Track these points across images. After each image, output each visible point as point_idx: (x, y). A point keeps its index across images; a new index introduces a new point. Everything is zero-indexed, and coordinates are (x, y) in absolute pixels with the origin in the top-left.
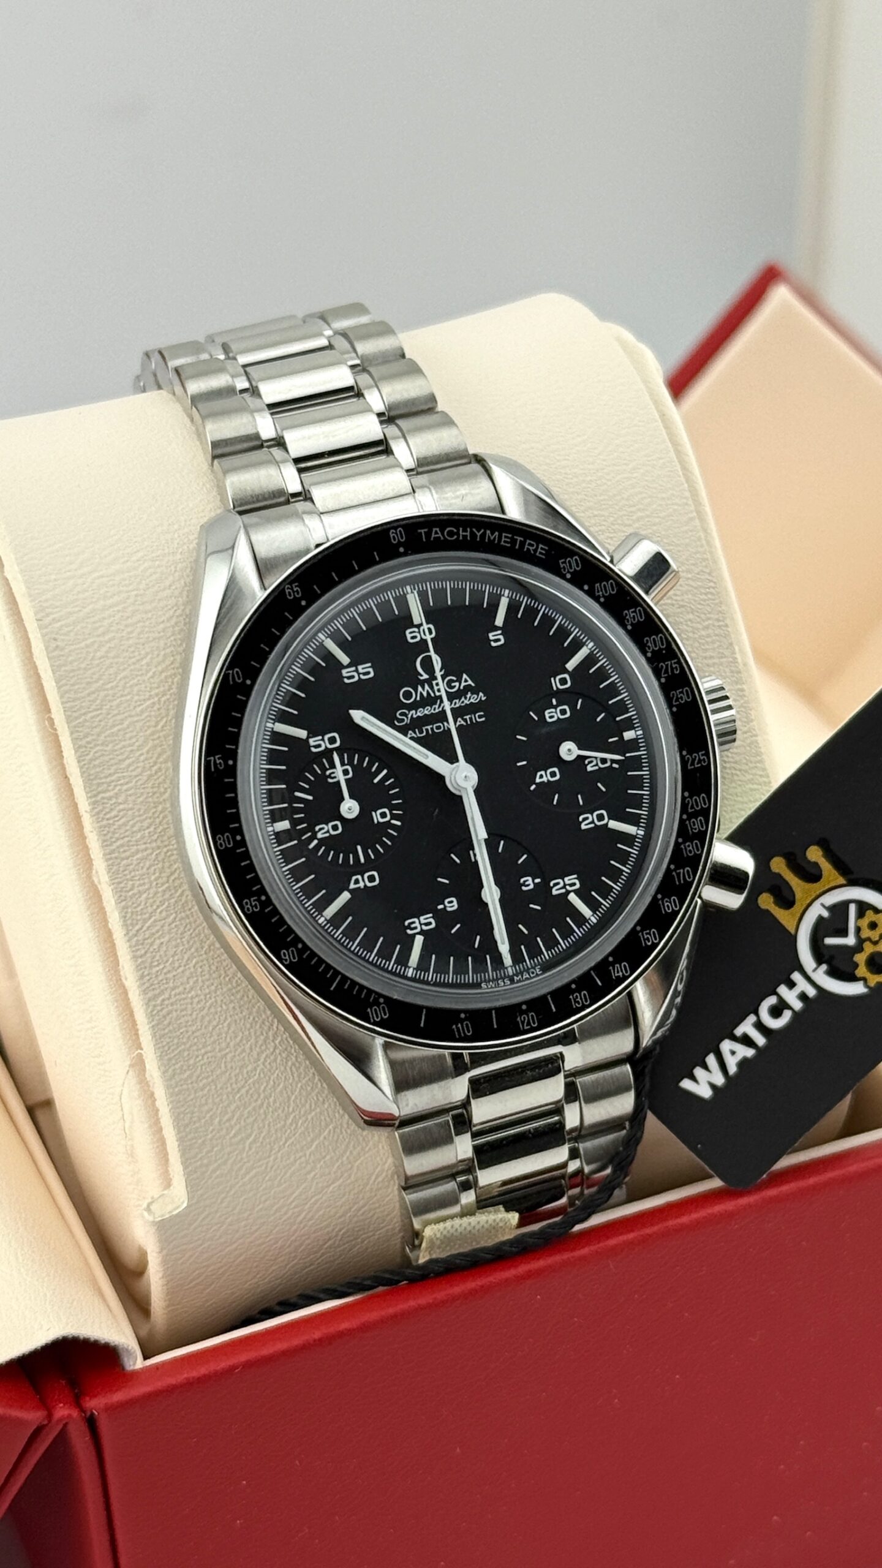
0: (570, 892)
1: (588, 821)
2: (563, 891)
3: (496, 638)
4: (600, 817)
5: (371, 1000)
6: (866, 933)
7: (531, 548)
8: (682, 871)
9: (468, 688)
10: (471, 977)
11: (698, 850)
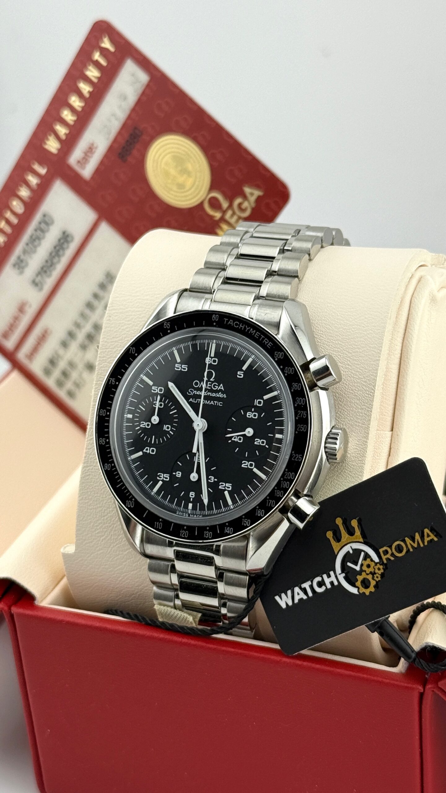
0: (226, 490)
1: (245, 464)
2: (224, 488)
3: (240, 375)
4: (251, 465)
5: (130, 498)
6: (364, 568)
7: (266, 342)
8: (271, 501)
9: (221, 390)
10: (174, 506)
11: (281, 495)
